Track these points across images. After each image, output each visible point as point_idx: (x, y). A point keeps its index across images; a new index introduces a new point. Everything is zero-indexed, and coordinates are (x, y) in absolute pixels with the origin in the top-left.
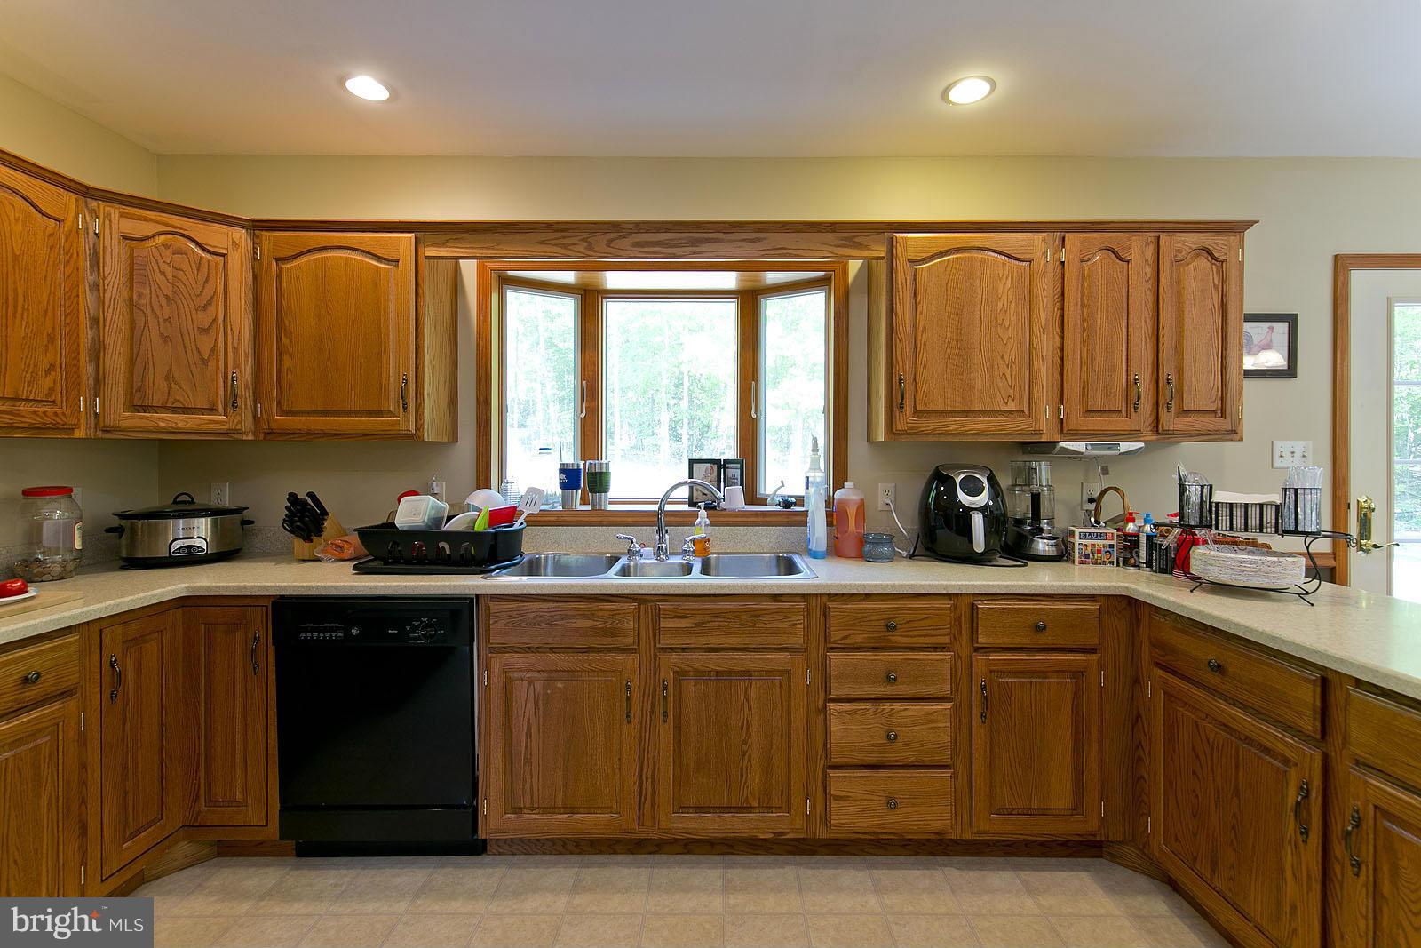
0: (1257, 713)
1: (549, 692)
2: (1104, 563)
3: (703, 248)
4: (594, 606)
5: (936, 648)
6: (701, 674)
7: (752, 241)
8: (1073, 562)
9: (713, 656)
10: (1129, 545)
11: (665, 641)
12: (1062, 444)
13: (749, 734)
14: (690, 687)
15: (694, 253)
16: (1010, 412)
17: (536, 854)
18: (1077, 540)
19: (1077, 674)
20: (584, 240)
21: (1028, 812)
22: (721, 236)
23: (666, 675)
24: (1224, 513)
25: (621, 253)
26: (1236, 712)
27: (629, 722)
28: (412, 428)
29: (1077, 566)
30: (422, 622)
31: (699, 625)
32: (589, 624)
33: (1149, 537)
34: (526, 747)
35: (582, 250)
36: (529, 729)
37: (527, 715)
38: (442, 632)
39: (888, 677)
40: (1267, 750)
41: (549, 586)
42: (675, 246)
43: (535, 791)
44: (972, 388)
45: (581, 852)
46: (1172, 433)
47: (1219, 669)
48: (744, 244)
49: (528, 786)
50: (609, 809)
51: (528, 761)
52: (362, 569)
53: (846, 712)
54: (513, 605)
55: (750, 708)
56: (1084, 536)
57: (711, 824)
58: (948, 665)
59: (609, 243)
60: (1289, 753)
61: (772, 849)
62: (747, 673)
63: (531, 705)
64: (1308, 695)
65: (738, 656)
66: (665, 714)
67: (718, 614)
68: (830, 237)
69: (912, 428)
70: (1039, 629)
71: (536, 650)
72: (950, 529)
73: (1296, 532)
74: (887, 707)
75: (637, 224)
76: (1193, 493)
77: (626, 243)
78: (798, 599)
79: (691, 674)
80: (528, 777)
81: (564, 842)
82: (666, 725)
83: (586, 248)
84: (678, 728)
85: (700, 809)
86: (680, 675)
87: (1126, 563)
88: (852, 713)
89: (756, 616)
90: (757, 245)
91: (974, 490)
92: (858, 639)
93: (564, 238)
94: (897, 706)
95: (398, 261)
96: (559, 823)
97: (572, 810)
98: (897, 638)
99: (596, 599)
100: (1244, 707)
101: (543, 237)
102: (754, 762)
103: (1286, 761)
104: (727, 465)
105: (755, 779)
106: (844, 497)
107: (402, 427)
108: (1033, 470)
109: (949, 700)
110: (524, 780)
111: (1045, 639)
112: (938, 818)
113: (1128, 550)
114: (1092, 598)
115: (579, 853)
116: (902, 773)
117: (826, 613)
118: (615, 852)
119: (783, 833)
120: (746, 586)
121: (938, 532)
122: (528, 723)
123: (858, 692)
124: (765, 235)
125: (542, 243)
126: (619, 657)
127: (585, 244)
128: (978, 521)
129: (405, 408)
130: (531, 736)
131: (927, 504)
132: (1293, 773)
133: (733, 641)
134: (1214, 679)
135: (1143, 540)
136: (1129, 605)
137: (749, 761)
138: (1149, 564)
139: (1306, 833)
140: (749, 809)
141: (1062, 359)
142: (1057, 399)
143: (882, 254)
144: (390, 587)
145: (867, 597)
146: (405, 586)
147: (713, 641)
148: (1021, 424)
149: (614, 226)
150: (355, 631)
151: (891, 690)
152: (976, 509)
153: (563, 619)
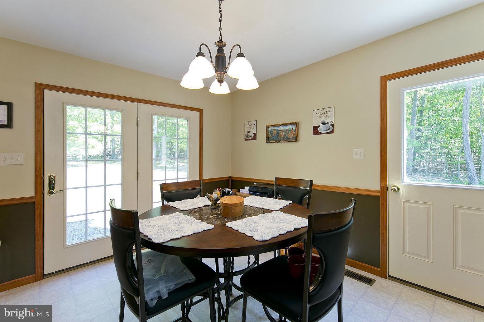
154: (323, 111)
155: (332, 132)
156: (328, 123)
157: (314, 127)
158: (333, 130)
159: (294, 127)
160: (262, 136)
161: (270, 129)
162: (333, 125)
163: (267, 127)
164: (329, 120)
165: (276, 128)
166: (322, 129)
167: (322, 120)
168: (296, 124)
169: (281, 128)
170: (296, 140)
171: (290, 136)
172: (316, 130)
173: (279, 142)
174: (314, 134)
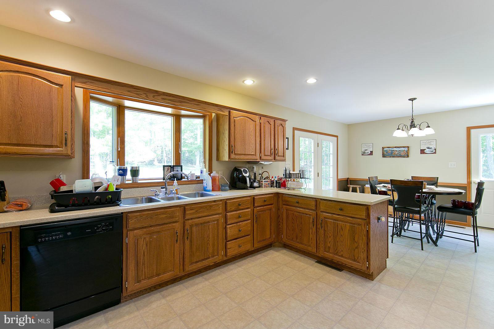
0: (304, 208)
1: (151, 240)
2: (268, 187)
3: (183, 104)
4: (166, 210)
5: (247, 208)
6: (197, 225)
7: (197, 105)
8: (262, 187)
9: (200, 219)
10: (272, 182)
11: (187, 217)
12: (261, 162)
13: (209, 238)
14: (194, 229)
15: (181, 105)
16: (252, 155)
17: (140, 296)
18: (263, 183)
19: (270, 209)
20: (145, 94)
21: (263, 240)
22: (188, 101)
23: (187, 227)
24: (293, 175)
25: (158, 100)
26: (301, 209)
27: (177, 243)
28: (69, 153)
29: (263, 188)
30: (102, 225)
31: (196, 211)
32: (165, 216)
33: (276, 181)
34: (143, 259)
35: (144, 97)
36: (144, 253)
37: (143, 249)
38: (111, 227)
39: (239, 217)
40: (307, 214)
41: (151, 206)
42: (175, 102)
43: (146, 273)
44: (246, 149)
45: (157, 289)
46: (277, 160)
47: (298, 203)
48: (194, 105)
49: (143, 272)
50: (171, 271)
51: (144, 264)
52: (52, 211)
53: (230, 227)
54: (138, 214)
55: (209, 231)
56: (264, 182)
57: (200, 265)
58: (250, 212)
59: (154, 96)
60: (311, 214)
61: (210, 268)
62: (208, 222)
63: (145, 246)
64: (314, 203)
65: (206, 218)
66: (187, 238)
67: (201, 208)
68: (216, 108)
69: (234, 158)
70: (265, 201)
71: (145, 227)
72: (240, 182)
73: (303, 178)
74: (239, 224)
75: (164, 93)
76: (288, 172)
77: (160, 98)
78: (220, 201)
79: (194, 225)
80: (144, 269)
81: (150, 288)
82: (188, 241)
83: (145, 96)
84: (191, 241)
85: (196, 262)
86: (191, 226)
87: (272, 186)
88: (232, 227)
89: (211, 206)
90: (198, 106)
91: (246, 173)
92: (233, 209)
93: (137, 91)
94: (241, 223)
95: (62, 85)
96: (155, 280)
97: (158, 275)
98: (241, 207)
99: (166, 208)
100: (302, 208)
101: (129, 89)
102: (210, 245)
103: (310, 215)
104: (174, 167)
105: (211, 250)
106: (214, 175)
107: (65, 152)
108: (253, 168)
109: (250, 220)
110: (142, 271)
111: (266, 203)
112: (248, 247)
113: (272, 184)
114: (272, 194)
115: (156, 290)
116: (242, 239)
117: (226, 203)
118: (167, 285)
119: (216, 262)
120: (209, 199)
121: (237, 183)
122: (144, 252)
123: (233, 222)
124: (201, 104)
125: (129, 91)
126: (174, 224)
127: (145, 95)
128: (248, 179)
129: (66, 145)
130: (144, 256)
131: (234, 177)
132: (311, 216)
133: (205, 214)
134: (297, 205)
135: (275, 182)
136: (277, 194)
137: (209, 245)
138: (276, 186)
139: (314, 226)
140: (209, 258)
141: (261, 143)
142: (260, 153)
143: (228, 114)
144: (86, 214)
145: (234, 198)
146: (93, 213)
147: (200, 215)
148: (254, 157)
149: (156, 92)
150: (69, 234)
151: (240, 219)
152: (247, 177)
153: (156, 216)
154: (428, 141)
155: (435, 153)
156: (431, 148)
157: (421, 150)
158: (435, 152)
159: (406, 149)
160: (378, 153)
161: (385, 149)
162: (435, 149)
163: (383, 148)
164: (433, 147)
165: (390, 149)
166: (427, 151)
167: (427, 146)
168: (408, 147)
169: (395, 149)
170: (408, 156)
171: (402, 154)
172: (422, 152)
173: (393, 157)
174: (421, 153)
